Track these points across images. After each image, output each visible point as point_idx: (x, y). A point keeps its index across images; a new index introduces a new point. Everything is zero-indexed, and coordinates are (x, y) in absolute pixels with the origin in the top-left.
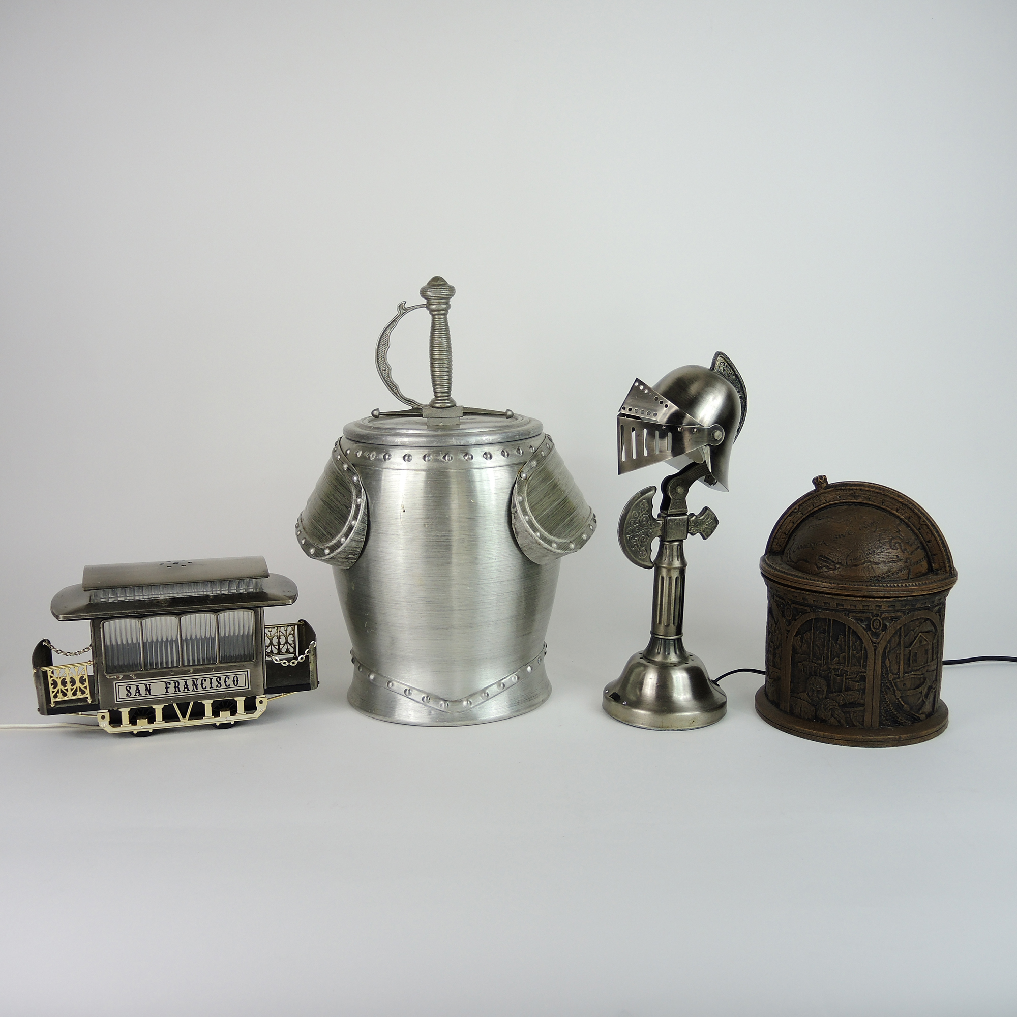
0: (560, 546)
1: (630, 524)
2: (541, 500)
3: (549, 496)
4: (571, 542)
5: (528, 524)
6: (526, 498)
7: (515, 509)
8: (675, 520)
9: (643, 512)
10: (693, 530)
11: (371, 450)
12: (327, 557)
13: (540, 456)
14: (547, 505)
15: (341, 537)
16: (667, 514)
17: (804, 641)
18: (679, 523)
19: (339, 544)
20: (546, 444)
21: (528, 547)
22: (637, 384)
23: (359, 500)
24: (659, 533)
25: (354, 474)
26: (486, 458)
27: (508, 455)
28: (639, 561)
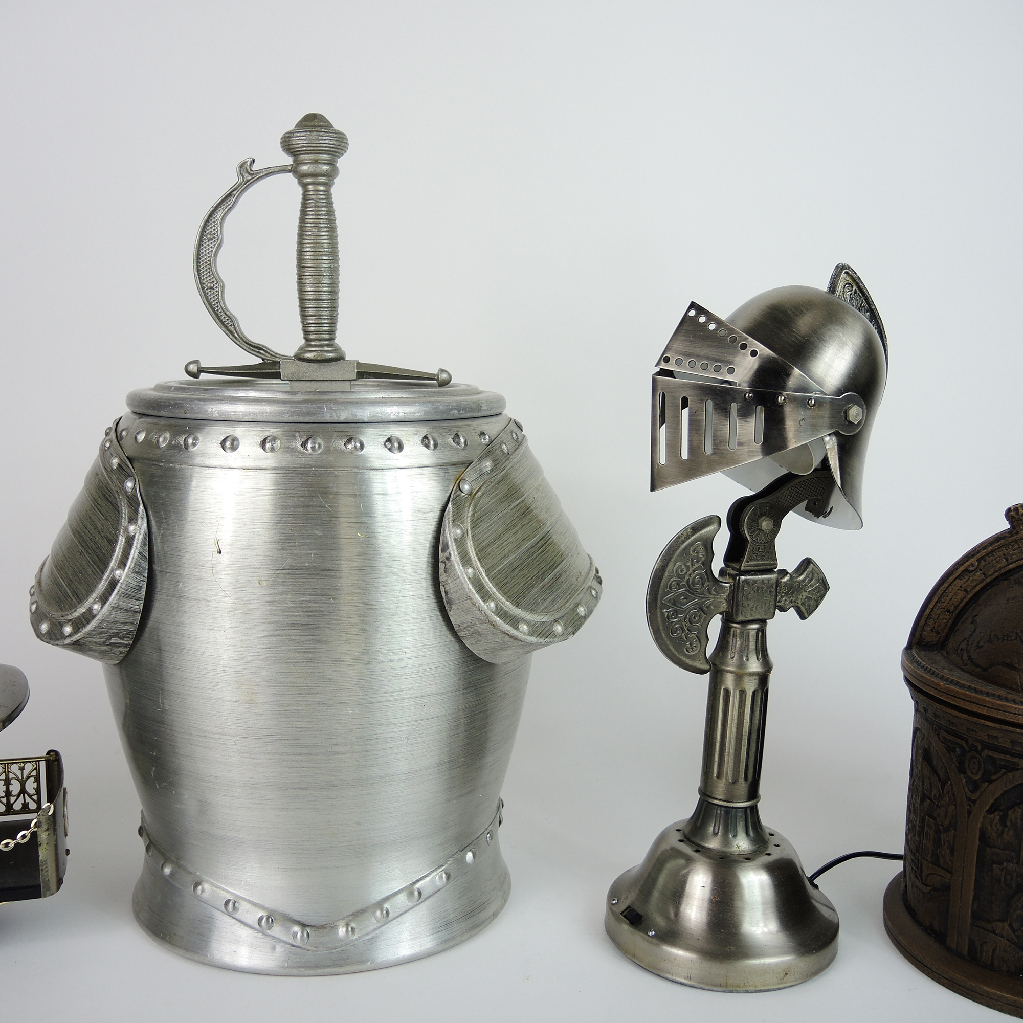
0: (535, 630)
1: (670, 588)
2: (499, 537)
3: (514, 531)
4: (555, 621)
5: (472, 583)
6: (470, 532)
7: (447, 554)
8: (755, 582)
9: (697, 566)
10: (784, 601)
11: (162, 430)
12: (68, 641)
13: (498, 452)
14: (511, 546)
15: (95, 602)
16: (739, 570)
17: (1008, 823)
18: (763, 588)
19: (89, 616)
20: (512, 432)
21: (471, 631)
22: (692, 313)
23: (132, 528)
24: (724, 606)
25: (128, 476)
26: (390, 449)
27: (436, 446)
28: (683, 658)
